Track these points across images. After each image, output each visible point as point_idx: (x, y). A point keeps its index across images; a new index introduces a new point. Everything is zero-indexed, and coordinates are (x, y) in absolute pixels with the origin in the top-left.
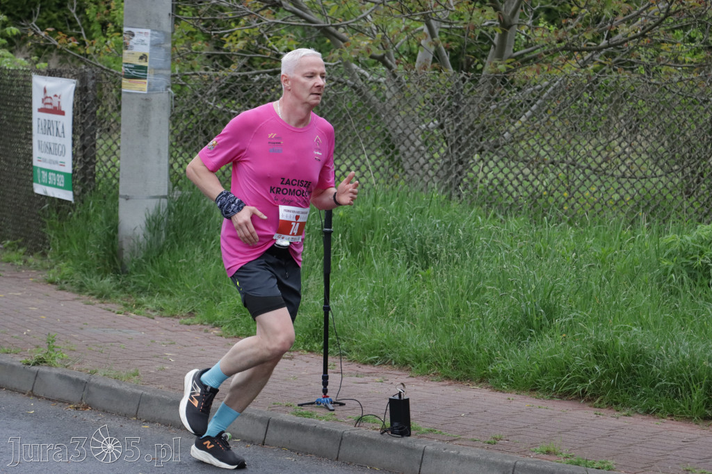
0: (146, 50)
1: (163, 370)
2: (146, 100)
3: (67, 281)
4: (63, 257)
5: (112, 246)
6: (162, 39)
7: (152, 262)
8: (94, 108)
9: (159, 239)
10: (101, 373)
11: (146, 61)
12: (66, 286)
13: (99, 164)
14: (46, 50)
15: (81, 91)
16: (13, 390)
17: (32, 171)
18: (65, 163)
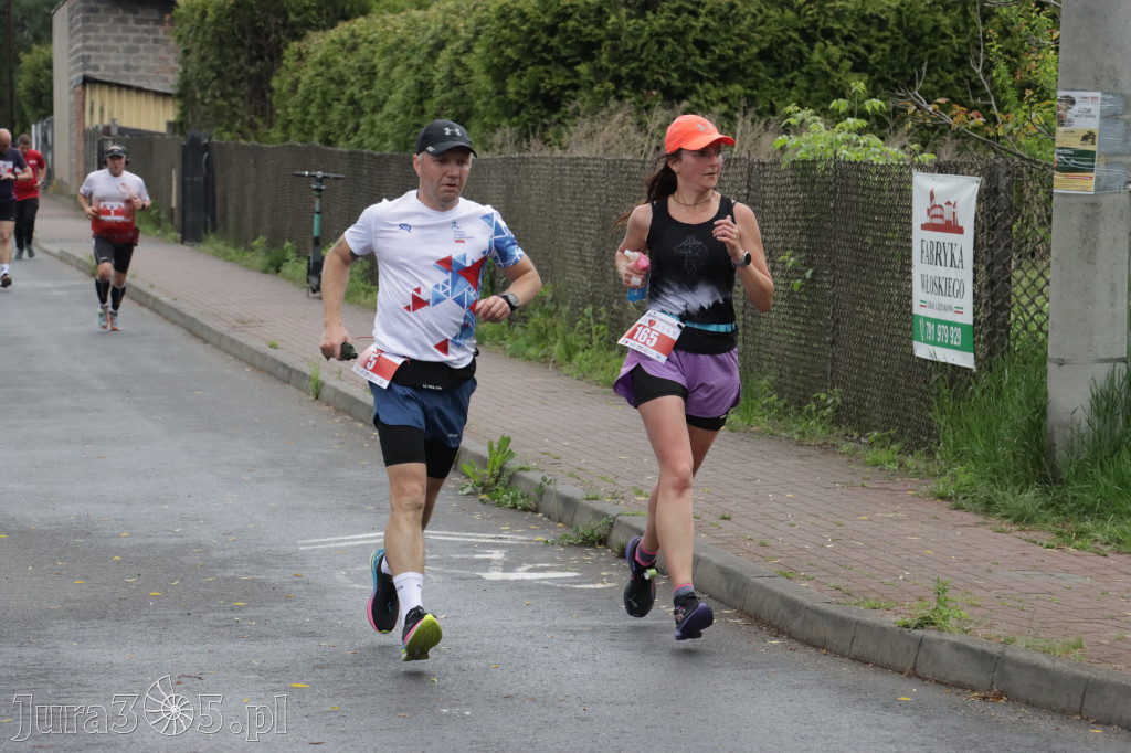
0: (1093, 125)
1: (1121, 639)
2: (1092, 209)
3: (965, 495)
4: (959, 456)
5: (1038, 440)
6: (1120, 106)
8: (1009, 222)
9: (1113, 428)
10: (1021, 642)
11: (1094, 143)
12: (964, 503)
13: (1016, 309)
14: (936, 133)
15: (987, 196)
16: (884, 667)
17: (911, 322)
18: (962, 309)
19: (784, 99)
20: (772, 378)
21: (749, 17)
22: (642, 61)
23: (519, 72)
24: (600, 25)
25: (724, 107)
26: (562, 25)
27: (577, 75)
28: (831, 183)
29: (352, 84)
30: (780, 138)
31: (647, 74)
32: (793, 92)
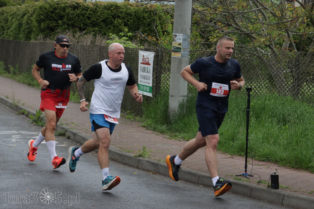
0: (181, 41)
2: (180, 61)
3: (149, 126)
4: (148, 117)
5: (166, 114)
6: (187, 37)
7: (181, 120)
8: (161, 63)
9: (183, 112)
10: (162, 161)
11: (181, 46)
12: (149, 128)
13: (162, 83)
14: (143, 41)
15: (156, 57)
16: (130, 166)
18: (150, 83)
19: (108, 32)
21: (100, 12)
22: (74, 21)
23: (44, 22)
24: (64, 12)
25: (93, 33)
26: (55, 11)
27: (58, 23)
29: (2, 23)
30: (108, 41)
31: (75, 24)
32: (110, 30)
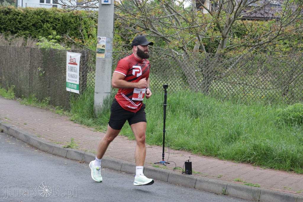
0: (104, 44)
1: (109, 150)
2: (104, 61)
3: (77, 120)
4: (76, 112)
5: (92, 108)
6: (110, 40)
7: (105, 114)
8: (87, 63)
9: (107, 107)
10: (89, 151)
11: (104, 48)
12: (76, 122)
13: (88, 81)
14: (71, 44)
15: (82, 57)
16: (60, 156)
17: (66, 83)
18: (76, 81)
19: (38, 35)
20: (35, 94)
21: (30, 17)
22: (6, 25)
25: (24, 36)
28: (49, 53)
30: (38, 43)
31: (7, 28)
32: (40, 33)
